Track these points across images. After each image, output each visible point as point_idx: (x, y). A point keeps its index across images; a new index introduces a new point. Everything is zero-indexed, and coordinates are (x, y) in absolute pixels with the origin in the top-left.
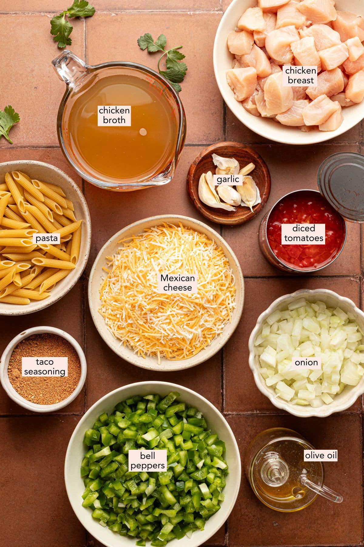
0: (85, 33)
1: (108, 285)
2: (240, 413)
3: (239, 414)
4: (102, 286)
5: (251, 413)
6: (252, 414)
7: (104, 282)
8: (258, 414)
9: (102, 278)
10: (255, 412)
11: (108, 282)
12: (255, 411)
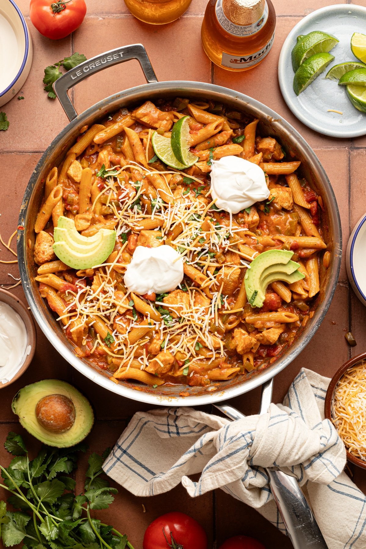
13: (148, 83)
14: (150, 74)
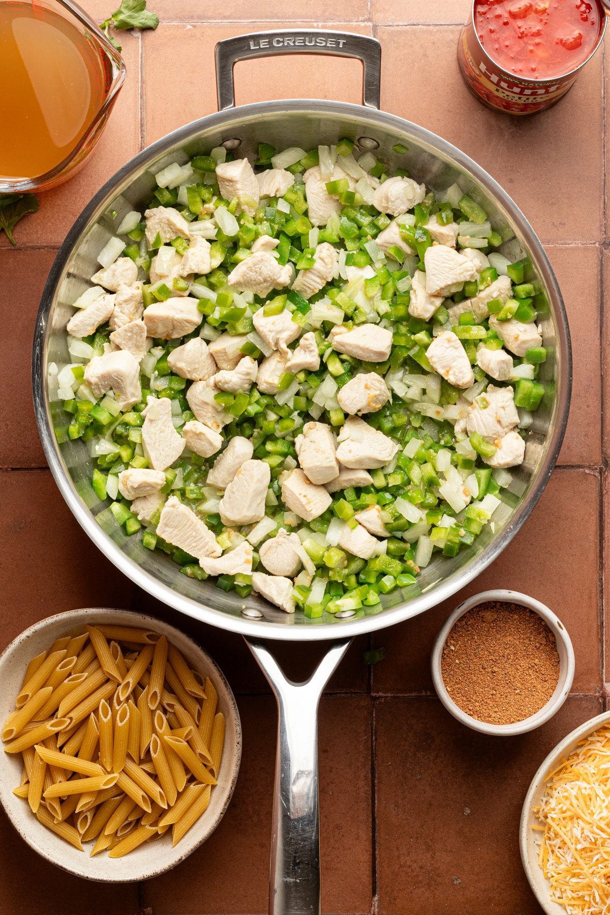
0: (141, 58)
1: (550, 852)
2: (398, 695)
3: (397, 697)
4: (541, 856)
5: (416, 694)
6: (419, 696)
7: (542, 850)
8: (429, 696)
9: (536, 842)
10: (424, 694)
11: (548, 846)
12: (423, 691)
13: (363, 104)
14: (372, 91)
